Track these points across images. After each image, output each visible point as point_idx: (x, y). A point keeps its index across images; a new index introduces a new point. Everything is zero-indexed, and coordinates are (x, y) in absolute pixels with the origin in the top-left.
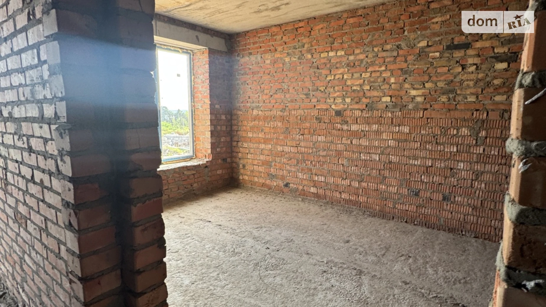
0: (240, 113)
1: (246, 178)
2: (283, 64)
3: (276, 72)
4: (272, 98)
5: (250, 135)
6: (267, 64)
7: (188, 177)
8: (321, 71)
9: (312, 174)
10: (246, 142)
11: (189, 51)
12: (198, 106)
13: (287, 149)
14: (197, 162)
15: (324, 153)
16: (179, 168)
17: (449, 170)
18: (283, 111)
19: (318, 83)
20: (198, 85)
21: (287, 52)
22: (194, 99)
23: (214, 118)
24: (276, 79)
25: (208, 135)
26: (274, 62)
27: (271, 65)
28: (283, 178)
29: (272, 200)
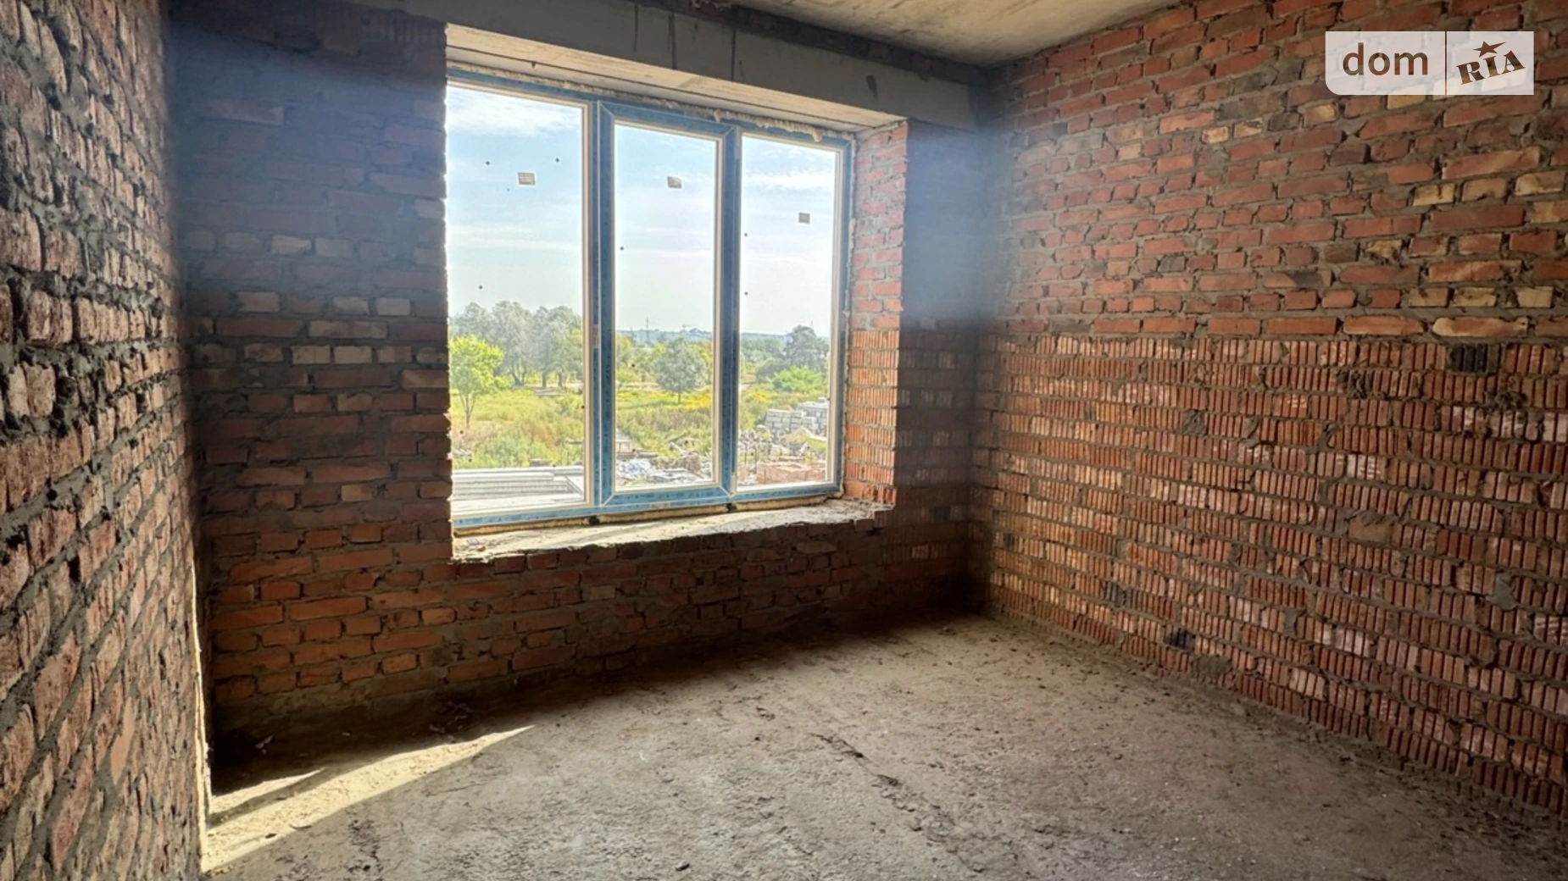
0: (1007, 346)
1: (1015, 583)
2: (1196, 157)
3: (1162, 190)
4: (1138, 291)
5: (1040, 428)
6: (1126, 162)
7: (810, 561)
8: (1381, 170)
9: (1304, 613)
10: (1023, 453)
11: (846, 137)
12: (864, 320)
13: (1188, 496)
14: (845, 513)
15: (1378, 533)
16: (780, 529)
18: (1184, 342)
19: (1363, 225)
20: (867, 250)
21: (1216, 105)
22: (851, 296)
23: (910, 363)
24: (1162, 218)
25: (889, 419)
26: (1157, 151)
27: (1143, 164)
28: (1164, 608)
29: (1112, 691)
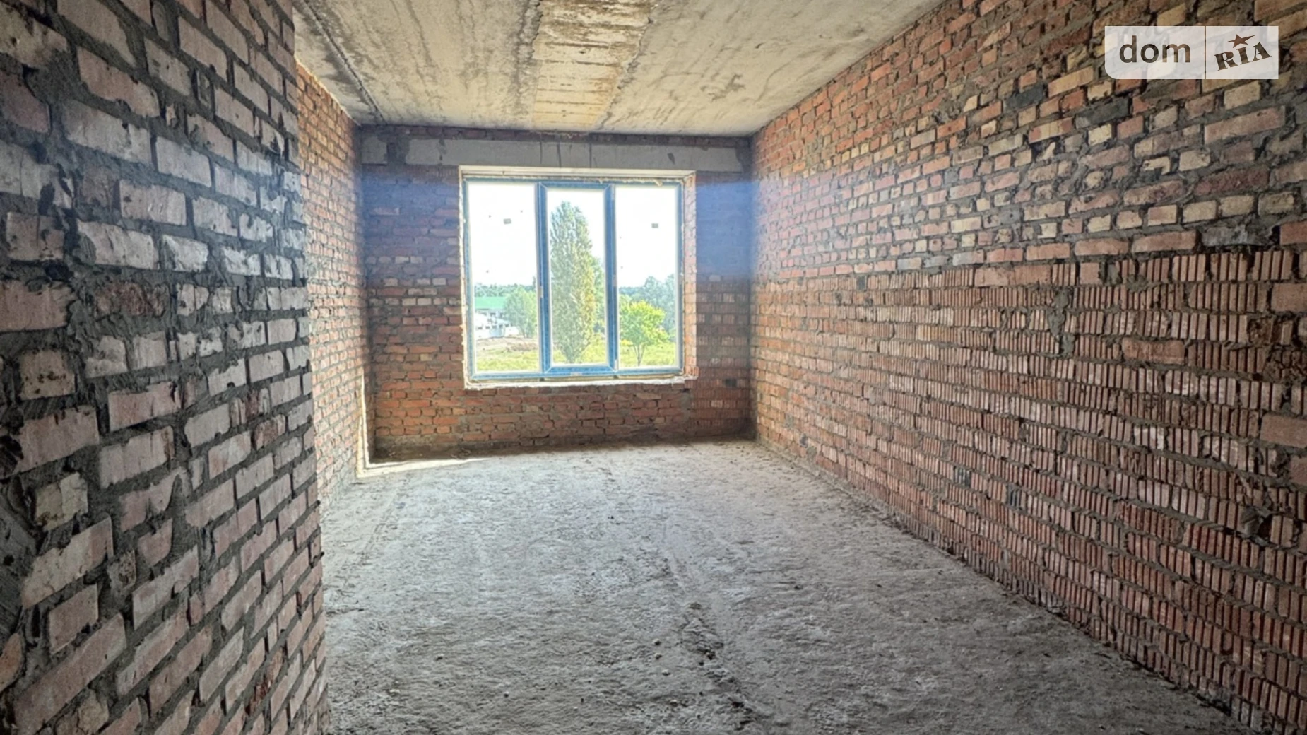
0: (758, 289)
3: (794, 203)
4: (790, 256)
5: (768, 333)
6: (785, 188)
7: (645, 404)
8: (842, 192)
11: (677, 181)
13: (804, 363)
15: (846, 373)
17: (1017, 423)
18: (801, 282)
19: (839, 219)
21: (805, 158)
22: (684, 265)
26: (792, 183)
28: (800, 425)
